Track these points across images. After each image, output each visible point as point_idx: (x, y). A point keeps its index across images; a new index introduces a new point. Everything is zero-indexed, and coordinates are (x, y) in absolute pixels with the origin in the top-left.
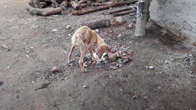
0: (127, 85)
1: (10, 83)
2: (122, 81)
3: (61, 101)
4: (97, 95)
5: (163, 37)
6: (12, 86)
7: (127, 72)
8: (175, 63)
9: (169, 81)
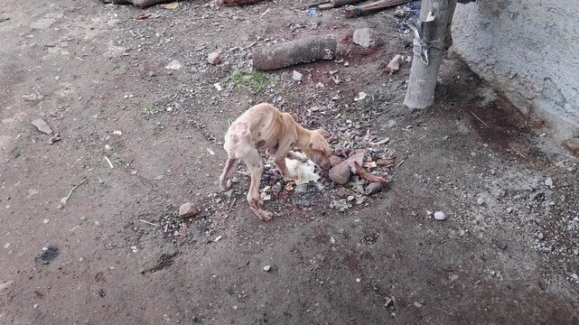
0: (373, 267)
1: (76, 252)
2: (362, 253)
3: (208, 307)
4: (297, 292)
5: (481, 111)
6: (81, 259)
7: (377, 226)
8: (504, 206)
9: (481, 258)
